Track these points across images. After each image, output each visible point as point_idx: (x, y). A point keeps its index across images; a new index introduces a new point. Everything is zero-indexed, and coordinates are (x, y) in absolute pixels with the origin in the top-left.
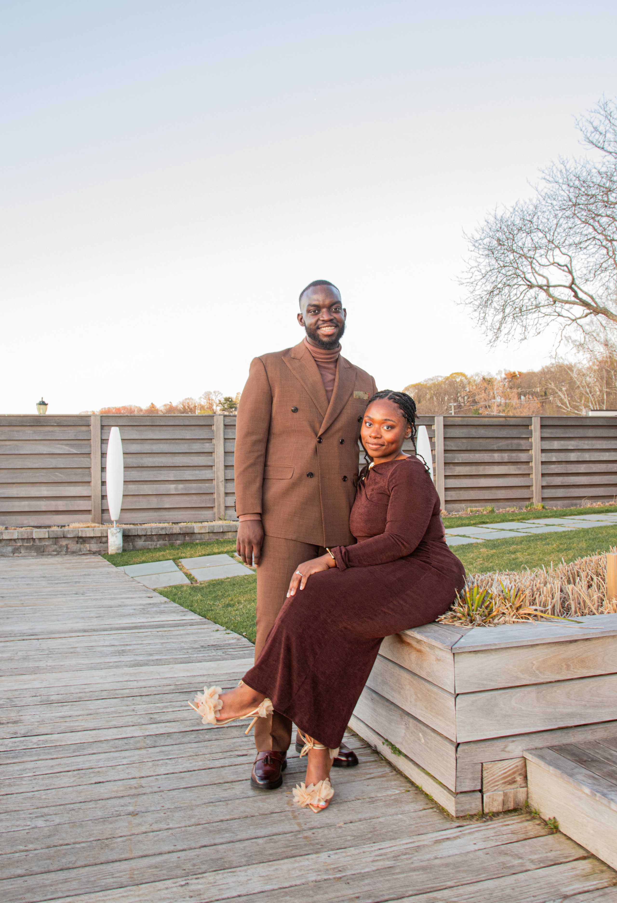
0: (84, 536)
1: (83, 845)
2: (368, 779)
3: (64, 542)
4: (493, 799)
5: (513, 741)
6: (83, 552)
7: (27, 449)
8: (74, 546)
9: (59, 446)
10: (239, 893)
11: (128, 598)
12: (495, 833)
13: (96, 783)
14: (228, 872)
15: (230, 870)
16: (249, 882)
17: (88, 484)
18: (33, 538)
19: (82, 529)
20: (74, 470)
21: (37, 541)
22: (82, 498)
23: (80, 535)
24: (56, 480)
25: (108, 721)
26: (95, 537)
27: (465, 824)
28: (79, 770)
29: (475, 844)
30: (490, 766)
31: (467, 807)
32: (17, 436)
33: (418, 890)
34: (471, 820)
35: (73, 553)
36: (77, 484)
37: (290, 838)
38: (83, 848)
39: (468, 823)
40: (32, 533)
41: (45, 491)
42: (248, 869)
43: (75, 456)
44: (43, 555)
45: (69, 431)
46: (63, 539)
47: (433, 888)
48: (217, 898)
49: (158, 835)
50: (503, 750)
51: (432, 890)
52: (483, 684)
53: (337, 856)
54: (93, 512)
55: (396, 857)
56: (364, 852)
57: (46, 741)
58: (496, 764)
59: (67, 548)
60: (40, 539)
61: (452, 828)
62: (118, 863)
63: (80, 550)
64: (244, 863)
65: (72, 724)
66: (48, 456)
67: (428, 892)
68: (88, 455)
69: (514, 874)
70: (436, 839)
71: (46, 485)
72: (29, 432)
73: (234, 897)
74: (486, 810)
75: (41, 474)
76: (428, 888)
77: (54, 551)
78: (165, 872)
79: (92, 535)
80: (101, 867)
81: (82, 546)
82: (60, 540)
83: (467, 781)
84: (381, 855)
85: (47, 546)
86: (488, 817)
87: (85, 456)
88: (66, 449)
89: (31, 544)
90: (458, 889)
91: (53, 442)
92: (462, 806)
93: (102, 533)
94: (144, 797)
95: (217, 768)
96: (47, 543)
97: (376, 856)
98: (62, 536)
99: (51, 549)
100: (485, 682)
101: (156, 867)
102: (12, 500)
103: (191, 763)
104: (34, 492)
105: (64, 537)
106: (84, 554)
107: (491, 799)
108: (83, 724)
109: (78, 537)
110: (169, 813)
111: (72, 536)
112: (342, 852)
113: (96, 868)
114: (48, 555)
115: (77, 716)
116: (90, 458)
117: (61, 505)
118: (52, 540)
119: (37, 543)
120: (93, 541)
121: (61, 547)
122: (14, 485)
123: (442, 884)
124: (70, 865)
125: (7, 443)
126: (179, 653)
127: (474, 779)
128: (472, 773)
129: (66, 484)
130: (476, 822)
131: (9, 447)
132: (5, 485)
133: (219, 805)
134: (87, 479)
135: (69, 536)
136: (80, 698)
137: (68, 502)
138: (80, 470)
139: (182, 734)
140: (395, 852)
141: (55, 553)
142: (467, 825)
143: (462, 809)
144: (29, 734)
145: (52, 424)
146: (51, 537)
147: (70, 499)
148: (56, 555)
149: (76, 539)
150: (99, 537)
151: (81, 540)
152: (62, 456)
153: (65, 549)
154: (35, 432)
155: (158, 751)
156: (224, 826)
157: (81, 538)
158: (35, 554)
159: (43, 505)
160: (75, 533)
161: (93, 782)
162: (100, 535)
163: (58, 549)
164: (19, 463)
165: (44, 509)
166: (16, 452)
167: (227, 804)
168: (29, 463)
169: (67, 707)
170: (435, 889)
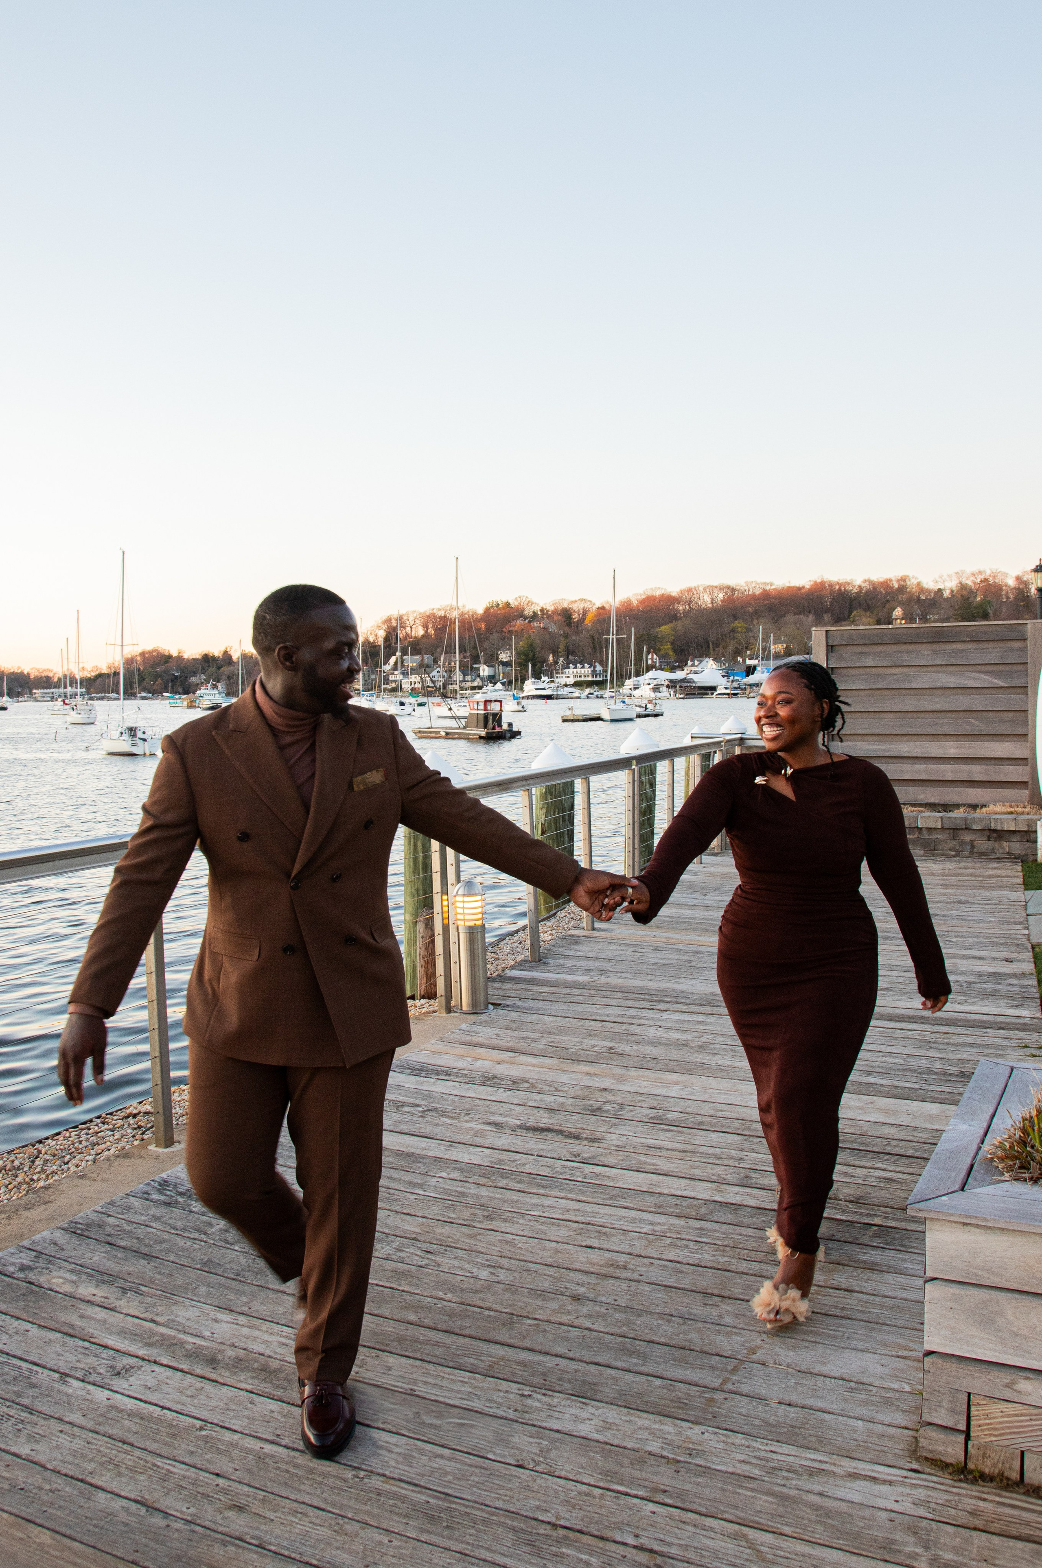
0: (999, 828)
1: (492, 1313)
2: (898, 1357)
3: (968, 837)
4: (984, 1453)
5: (1028, 1378)
6: (998, 855)
7: (924, 680)
8: (983, 844)
9: (973, 675)
10: (560, 1428)
11: (974, 958)
12: (947, 1501)
13: (586, 1247)
14: (580, 1402)
15: (584, 1400)
16: (587, 1422)
17: (1023, 739)
18: (917, 827)
19: (996, 816)
20: (1000, 714)
21: (925, 832)
22: (1013, 762)
23: (993, 826)
24: (969, 729)
25: (692, 1167)
26: (1019, 831)
27: (928, 1470)
28: (589, 1224)
29: (897, 1501)
30: (983, 1402)
31: (940, 1448)
32: (906, 659)
33: (739, 1517)
34: (942, 1470)
35: (982, 854)
36: (1006, 738)
37: (692, 1393)
38: (489, 1316)
39: (933, 1471)
40: (916, 818)
41: (951, 749)
42: (603, 1407)
43: (1001, 691)
44: (933, 855)
45: (991, 650)
46: (966, 832)
47: (758, 1523)
48: (535, 1423)
49: (569, 1332)
50: (1009, 1386)
51: (756, 1526)
52: (975, 1274)
53: (712, 1437)
54: (1030, 786)
55: (773, 1471)
56: (748, 1447)
57: (597, 1175)
58: (995, 1403)
59: (973, 847)
60: (929, 829)
61: (902, 1468)
62: (498, 1346)
63: (993, 851)
64: (608, 1400)
65: (648, 1160)
66: (958, 691)
67: (750, 1527)
68: (1023, 690)
69: (886, 1561)
70: (855, 1471)
71: (955, 738)
72: (926, 653)
73: (551, 1430)
74: (971, 1466)
75: (945, 721)
76: (753, 1521)
77: (950, 850)
78: (525, 1374)
79: (1012, 828)
80: (480, 1343)
81: (996, 845)
82: (961, 832)
83: (943, 1411)
84: (761, 1459)
85: (940, 841)
86: (970, 1477)
87: (1018, 690)
88: (986, 680)
89: (916, 836)
90: (787, 1541)
91: (966, 668)
92: (930, 1444)
93: (1028, 826)
94: (612, 1281)
95: (737, 1273)
96: (940, 837)
97: (755, 1457)
98: (964, 827)
99: (947, 846)
100: (980, 1273)
101: (525, 1366)
102: (901, 761)
103: (714, 1256)
104: (934, 749)
105: (966, 829)
106: (998, 858)
107: (981, 1453)
108: (659, 1163)
109: (990, 830)
110: (610, 1311)
111: (979, 828)
112: (723, 1435)
113: (474, 1342)
114: (943, 855)
115: (668, 1149)
116: (1026, 694)
117: (978, 772)
118: (948, 831)
119: (925, 835)
120: (1015, 838)
121: (962, 843)
122: (905, 738)
123: (779, 1526)
124: (457, 1331)
125: (894, 671)
126: (914, 1079)
127: (953, 1411)
128: (951, 1401)
129: (987, 738)
130: (947, 1476)
131: (895, 677)
132: (890, 738)
133: (674, 1322)
134: (1021, 730)
135: (974, 827)
136: (701, 1123)
137: (989, 767)
138: (1011, 714)
139: (756, 1210)
140: (784, 1464)
141: (953, 853)
142: (929, 1474)
143: (930, 1448)
144: (590, 1161)
145: (964, 639)
146: (946, 826)
147: (993, 762)
148: (954, 856)
149: (987, 833)
150: (1026, 832)
151: (995, 835)
152: (981, 691)
153: (969, 847)
154: (935, 653)
155: (699, 1226)
156: (644, 1347)
157: (995, 831)
158: (922, 852)
159: (949, 771)
160: (984, 823)
161: (584, 1244)
162: (1026, 829)
163: (957, 847)
164: (910, 704)
165: (950, 777)
166: (907, 686)
167: (684, 1324)
168: (926, 704)
169: (669, 1134)
170: (760, 1526)
